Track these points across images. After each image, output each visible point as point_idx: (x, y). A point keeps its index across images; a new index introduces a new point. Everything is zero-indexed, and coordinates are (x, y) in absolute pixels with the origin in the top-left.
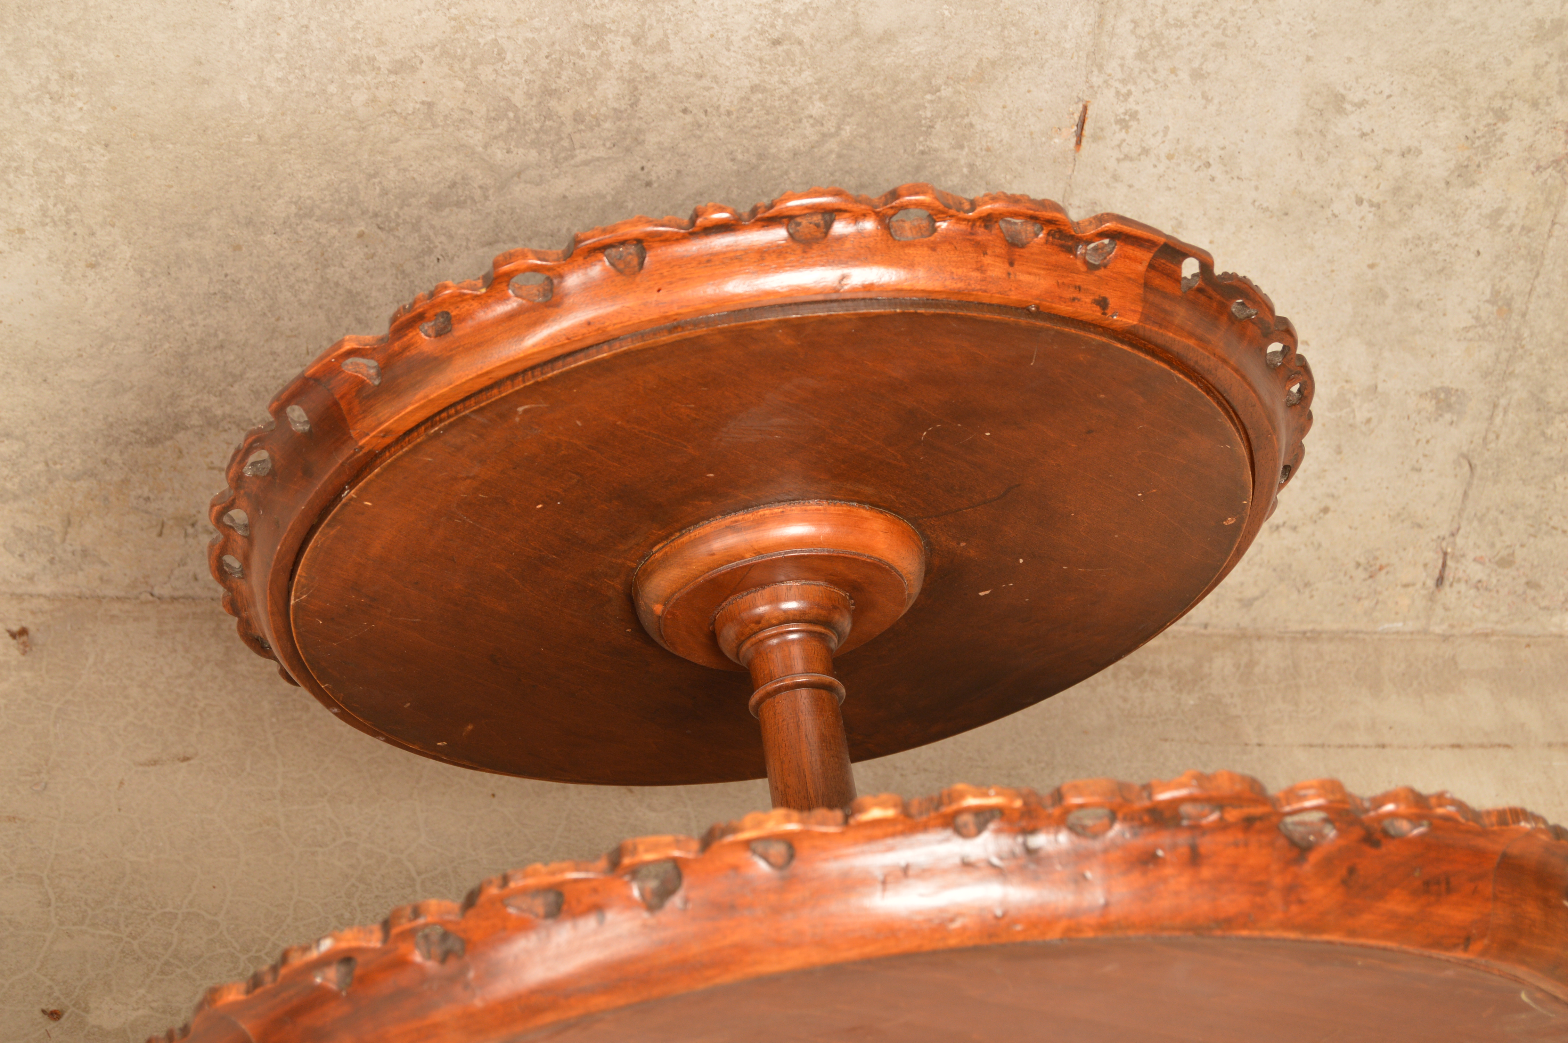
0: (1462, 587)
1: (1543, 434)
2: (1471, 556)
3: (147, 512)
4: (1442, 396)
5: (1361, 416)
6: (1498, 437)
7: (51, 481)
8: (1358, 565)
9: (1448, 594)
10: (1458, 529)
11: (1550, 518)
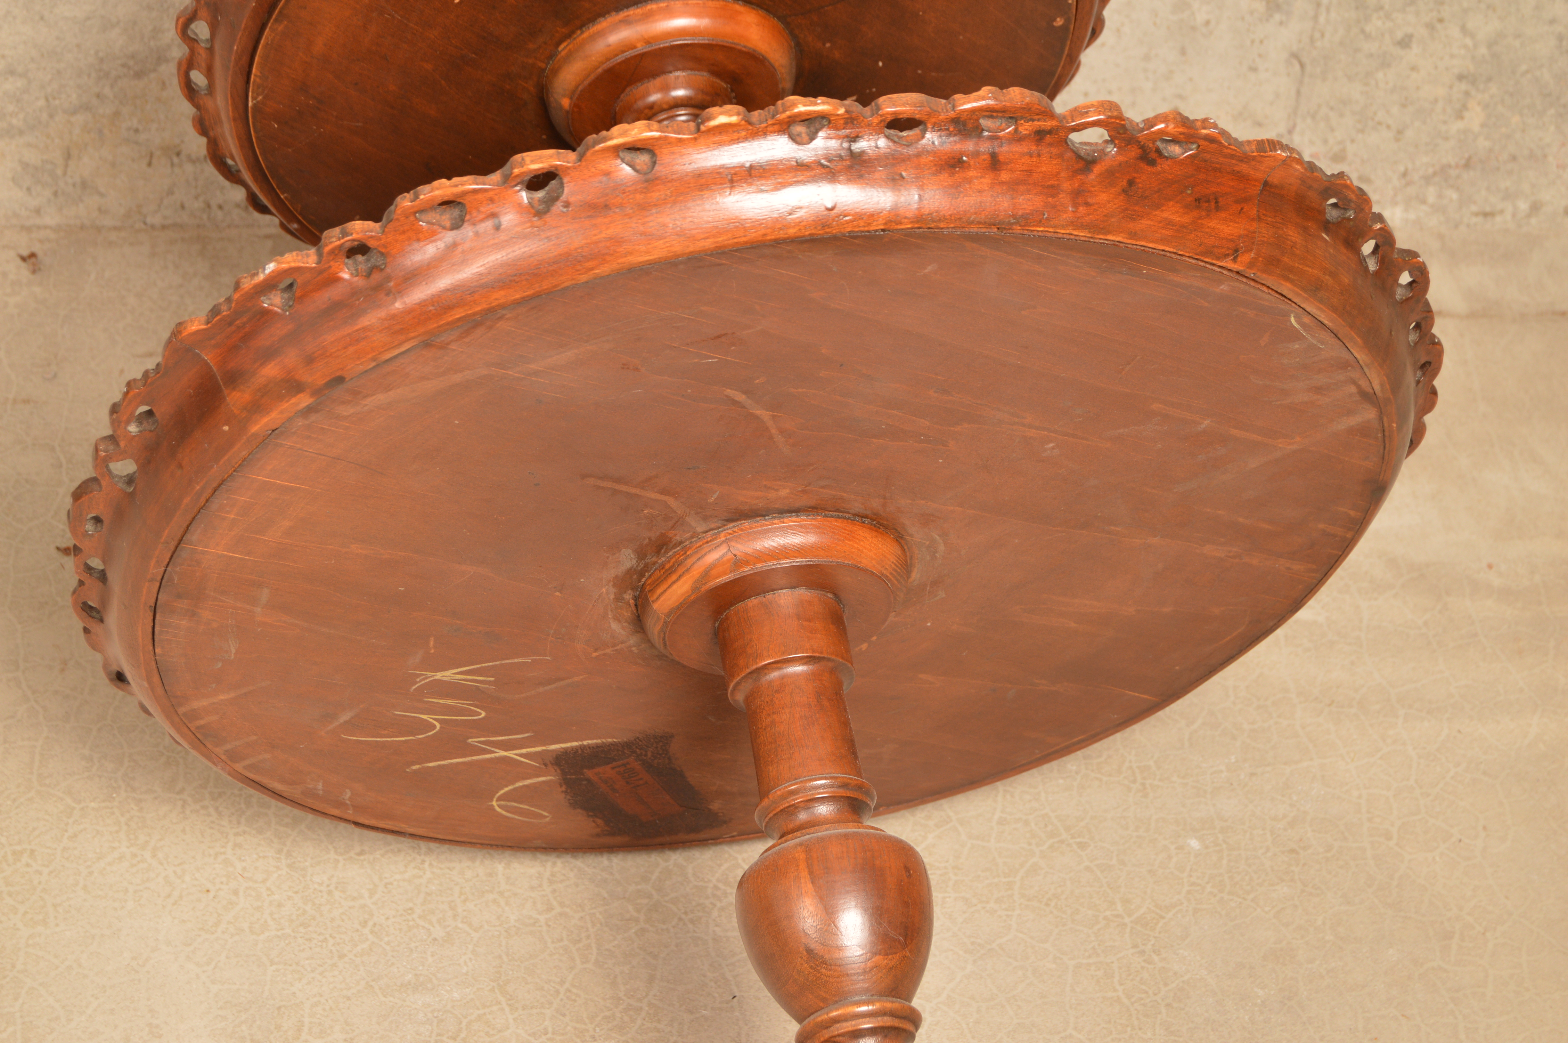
1: (1363, 31)
3: (136, 143)
5: (1200, 18)
6: (1323, 35)
7: (51, 116)
10: (1294, 126)
11: (1375, 113)
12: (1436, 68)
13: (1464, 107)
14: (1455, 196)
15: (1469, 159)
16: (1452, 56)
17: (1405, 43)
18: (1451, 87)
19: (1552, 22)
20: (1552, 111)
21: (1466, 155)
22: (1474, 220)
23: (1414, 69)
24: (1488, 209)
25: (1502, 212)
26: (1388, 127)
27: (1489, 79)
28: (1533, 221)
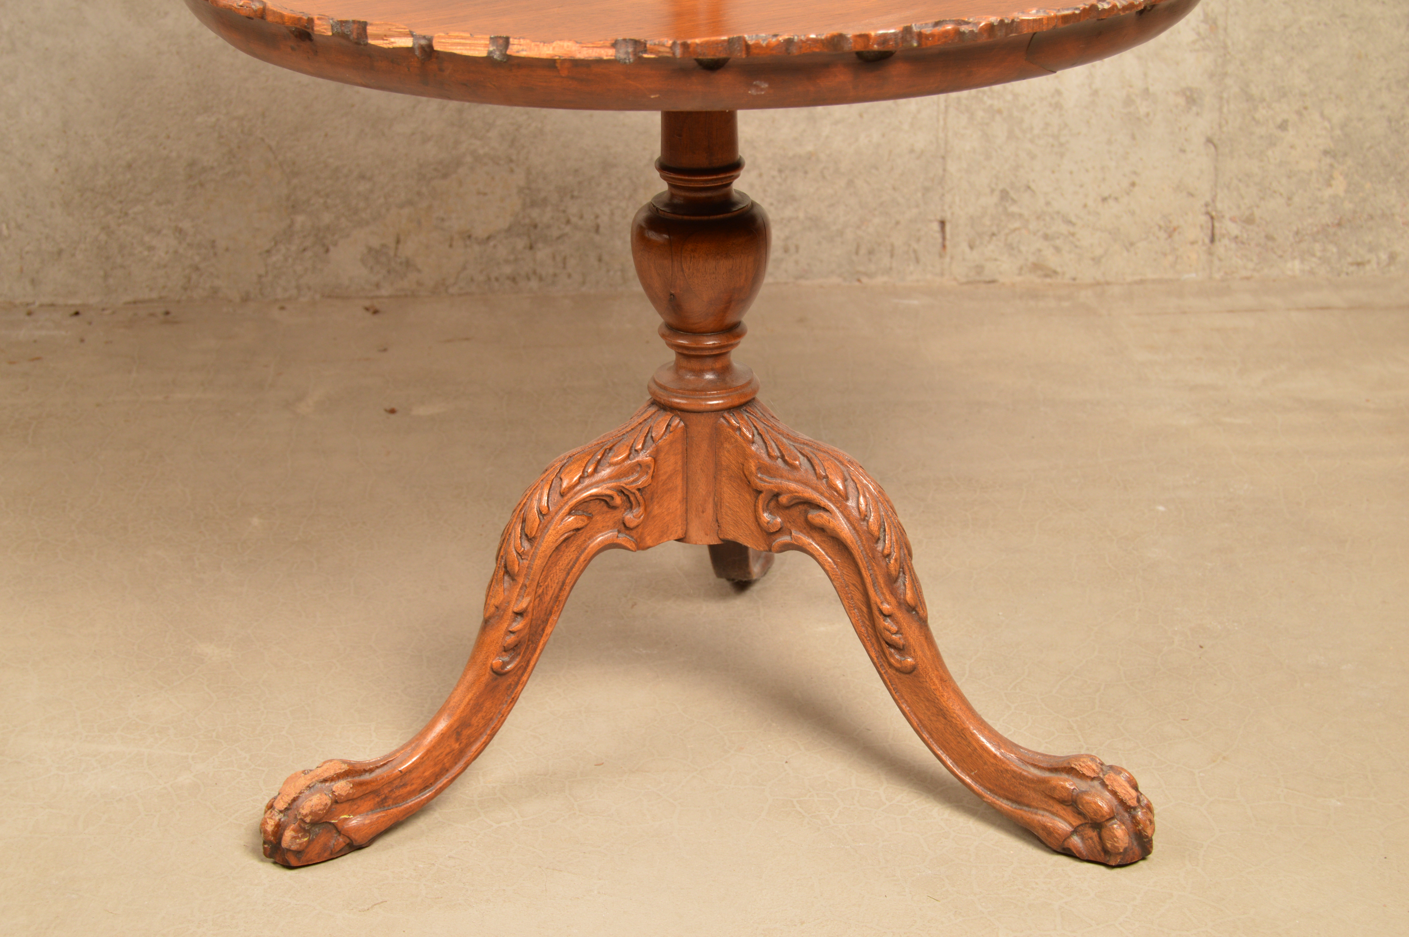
0: (1226, 241)
1: (1253, 119)
3: (442, 229)
4: (1188, 93)
5: (1143, 110)
6: (1227, 122)
8: (1160, 227)
9: (1220, 248)
10: (1215, 196)
11: (1270, 184)
12: (1307, 146)
13: (1331, 177)
14: (1335, 250)
15: (1341, 219)
16: (1317, 136)
17: (1283, 126)
18: (1320, 161)
19: (1382, 107)
20: (1392, 179)
21: (1338, 217)
22: (1351, 269)
23: (1292, 147)
24: (1359, 260)
25: (1369, 262)
26: (1281, 195)
27: (1345, 155)
28: (1392, 268)
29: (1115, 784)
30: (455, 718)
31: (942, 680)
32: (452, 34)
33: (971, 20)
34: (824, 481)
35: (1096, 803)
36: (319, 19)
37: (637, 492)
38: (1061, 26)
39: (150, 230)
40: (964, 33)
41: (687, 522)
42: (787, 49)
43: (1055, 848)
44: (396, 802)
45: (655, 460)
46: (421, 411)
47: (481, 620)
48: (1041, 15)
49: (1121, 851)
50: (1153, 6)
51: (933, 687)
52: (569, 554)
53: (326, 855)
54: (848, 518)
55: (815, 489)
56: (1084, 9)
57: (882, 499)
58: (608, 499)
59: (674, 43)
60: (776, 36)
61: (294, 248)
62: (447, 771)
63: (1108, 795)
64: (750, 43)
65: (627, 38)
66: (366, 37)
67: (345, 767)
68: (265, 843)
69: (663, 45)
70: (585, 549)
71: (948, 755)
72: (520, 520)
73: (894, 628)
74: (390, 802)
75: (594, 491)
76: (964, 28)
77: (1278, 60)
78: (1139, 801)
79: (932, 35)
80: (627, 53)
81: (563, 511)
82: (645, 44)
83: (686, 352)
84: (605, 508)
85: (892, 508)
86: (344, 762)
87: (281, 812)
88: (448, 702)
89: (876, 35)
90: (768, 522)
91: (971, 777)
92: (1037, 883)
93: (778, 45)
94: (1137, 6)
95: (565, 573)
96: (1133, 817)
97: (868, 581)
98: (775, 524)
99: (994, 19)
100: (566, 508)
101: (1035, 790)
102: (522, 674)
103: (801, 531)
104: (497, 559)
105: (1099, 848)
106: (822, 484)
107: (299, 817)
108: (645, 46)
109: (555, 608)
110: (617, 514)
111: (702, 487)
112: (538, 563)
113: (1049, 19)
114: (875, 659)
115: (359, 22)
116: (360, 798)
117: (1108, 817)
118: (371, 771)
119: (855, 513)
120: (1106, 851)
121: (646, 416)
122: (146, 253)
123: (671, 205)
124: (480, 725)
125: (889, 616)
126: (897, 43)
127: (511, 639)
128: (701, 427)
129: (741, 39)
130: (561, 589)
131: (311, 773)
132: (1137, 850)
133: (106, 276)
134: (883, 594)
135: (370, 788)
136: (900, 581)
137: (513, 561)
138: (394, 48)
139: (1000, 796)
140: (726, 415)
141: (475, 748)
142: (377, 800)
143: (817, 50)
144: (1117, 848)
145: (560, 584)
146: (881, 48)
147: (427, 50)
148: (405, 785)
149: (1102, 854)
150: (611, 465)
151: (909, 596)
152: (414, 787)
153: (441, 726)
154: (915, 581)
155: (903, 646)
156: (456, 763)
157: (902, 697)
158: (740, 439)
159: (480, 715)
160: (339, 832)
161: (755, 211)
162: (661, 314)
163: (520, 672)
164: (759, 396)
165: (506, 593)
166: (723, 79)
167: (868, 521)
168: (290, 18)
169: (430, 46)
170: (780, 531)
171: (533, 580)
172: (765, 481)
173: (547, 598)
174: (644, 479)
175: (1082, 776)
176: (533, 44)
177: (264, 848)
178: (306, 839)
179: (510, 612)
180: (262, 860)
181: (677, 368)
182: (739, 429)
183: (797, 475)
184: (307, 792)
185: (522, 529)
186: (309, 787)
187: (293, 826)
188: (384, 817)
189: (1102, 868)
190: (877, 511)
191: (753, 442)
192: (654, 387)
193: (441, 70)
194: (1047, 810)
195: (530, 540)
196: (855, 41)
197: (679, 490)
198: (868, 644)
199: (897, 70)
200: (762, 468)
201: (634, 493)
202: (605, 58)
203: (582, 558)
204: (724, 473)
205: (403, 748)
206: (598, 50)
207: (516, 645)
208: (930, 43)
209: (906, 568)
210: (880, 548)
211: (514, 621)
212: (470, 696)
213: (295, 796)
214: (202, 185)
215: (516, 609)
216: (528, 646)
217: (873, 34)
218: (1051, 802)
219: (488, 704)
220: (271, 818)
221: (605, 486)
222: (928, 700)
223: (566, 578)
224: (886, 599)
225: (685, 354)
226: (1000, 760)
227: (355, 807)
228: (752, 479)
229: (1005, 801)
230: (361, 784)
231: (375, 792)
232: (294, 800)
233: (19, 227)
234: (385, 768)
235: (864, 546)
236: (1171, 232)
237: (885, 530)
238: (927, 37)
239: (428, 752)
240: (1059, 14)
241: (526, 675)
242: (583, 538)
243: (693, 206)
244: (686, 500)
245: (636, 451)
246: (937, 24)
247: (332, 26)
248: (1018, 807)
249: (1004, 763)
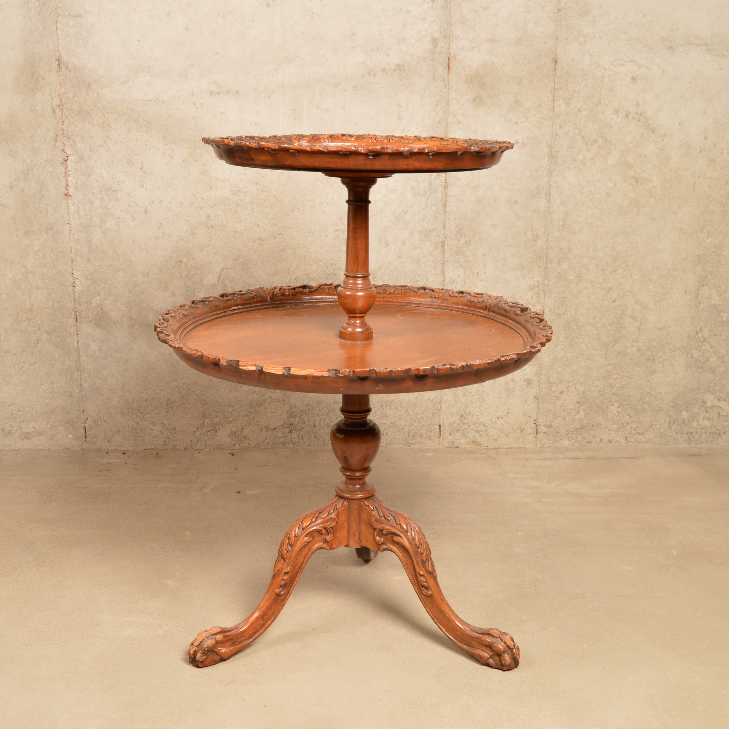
0: (541, 434)
1: (551, 390)
2: (542, 424)
3: (258, 425)
4: (528, 381)
5: (512, 386)
6: (542, 391)
7: (239, 418)
8: (518, 428)
9: (539, 436)
10: (538, 417)
11: (557, 413)
12: (570, 400)
13: (579, 411)
14: (580, 437)
15: (582, 426)
16: (574, 397)
17: (562, 393)
18: (575, 405)
19: (597, 386)
22: (587, 444)
23: (565, 400)
24: (589, 441)
25: (593, 441)
26: (561, 417)
27: (584, 403)
28: (601, 444)
29: (505, 639)
30: (262, 611)
31: (442, 600)
32: (270, 366)
33: (456, 364)
34: (399, 525)
35: (498, 647)
36: (222, 359)
37: (331, 529)
38: (488, 366)
39: (152, 423)
40: (453, 368)
41: (349, 540)
42: (390, 374)
43: (483, 663)
44: (239, 643)
45: (337, 517)
46: (249, 492)
47: (272, 575)
48: (481, 362)
49: (508, 665)
50: (519, 359)
51: (439, 602)
52: (305, 551)
53: (212, 663)
54: (408, 539)
55: (396, 528)
56: (496, 360)
57: (420, 532)
58: (320, 531)
59: (350, 371)
60: (386, 369)
61: (204, 431)
62: (258, 631)
63: (503, 644)
64: (377, 371)
65: (333, 368)
66: (239, 366)
67: (220, 630)
68: (190, 658)
69: (346, 372)
70: (311, 549)
71: (444, 628)
72: (287, 538)
73: (424, 580)
74: (237, 643)
75: (315, 528)
76: (453, 367)
77: (560, 369)
78: (514, 646)
79: (442, 369)
80: (333, 374)
81: (303, 535)
82: (339, 371)
83: (349, 477)
84: (319, 534)
85: (424, 536)
86: (220, 628)
87: (196, 646)
88: (259, 605)
89: (422, 369)
90: (379, 540)
91: (452, 636)
92: (477, 677)
93: (387, 372)
94: (514, 359)
95: (303, 558)
96: (512, 652)
97: (415, 563)
98: (381, 541)
99: (464, 364)
100: (305, 534)
101: (476, 641)
102: (287, 595)
103: (391, 544)
104: (279, 552)
105: (499, 663)
106: (398, 526)
107: (203, 649)
108: (339, 372)
109: (300, 571)
110: (323, 537)
111: (354, 527)
112: (294, 554)
113: (483, 364)
114: (417, 592)
115: (236, 360)
116: (226, 641)
117: (503, 652)
118: (230, 631)
119: (410, 537)
120: (502, 665)
121: (334, 500)
122: (150, 432)
123: (345, 424)
124: (271, 614)
125: (423, 576)
126: (430, 372)
127: (283, 582)
128: (355, 505)
129: (374, 370)
130: (302, 564)
131: (208, 632)
132: (513, 664)
133: (135, 440)
134: (420, 567)
135: (229, 638)
136: (427, 563)
137: (285, 554)
138: (249, 370)
139: (463, 643)
140: (364, 501)
141: (268, 623)
142: (232, 642)
143: (401, 374)
144: (506, 664)
145: (302, 562)
146: (424, 374)
147: (261, 371)
148: (242, 637)
149: (501, 666)
150: (321, 518)
151: (430, 568)
152: (246, 637)
153: (256, 615)
154: (432, 563)
155: (428, 587)
156: (261, 629)
157: (427, 606)
158: (369, 509)
159: (271, 611)
160: (217, 654)
161: (376, 426)
162: (341, 463)
163: (286, 595)
164: (375, 494)
165: (282, 565)
166: (367, 384)
167: (415, 541)
168: (212, 358)
169: (262, 370)
170: (383, 544)
171: (292, 561)
172: (378, 525)
173: (297, 567)
174: (333, 524)
175: (494, 637)
176: (299, 370)
177: (189, 660)
178: (205, 657)
179: (283, 573)
180: (188, 664)
181: (346, 483)
182: (368, 506)
183: (390, 523)
184: (206, 639)
185: (288, 542)
186: (207, 637)
187: (200, 652)
188: (234, 649)
189: (501, 671)
190: (419, 537)
191: (373, 511)
192: (338, 490)
193: (265, 378)
194: (480, 649)
195: (291, 546)
196: (414, 371)
197: (346, 528)
198: (415, 586)
199: (429, 381)
200: (376, 520)
201: (329, 529)
202: (325, 375)
203: (310, 553)
204: (363, 522)
205: (242, 623)
206: (322, 373)
207: (285, 585)
208: (441, 372)
209: (429, 558)
210: (419, 551)
211: (284, 576)
212: (267, 603)
213: (201, 640)
214: (172, 408)
215: (285, 571)
216: (289, 585)
217: (421, 368)
218: (482, 646)
219: (274, 607)
220: (192, 649)
221: (319, 526)
222: (437, 607)
223: (304, 560)
224: (421, 569)
225: (349, 478)
226: (463, 630)
227: (224, 645)
228: (373, 524)
229: (465, 645)
230: (226, 636)
231: (231, 639)
232: (201, 642)
233: (105, 421)
234: (235, 630)
235: (414, 550)
236: (522, 430)
237: (421, 544)
238: (440, 370)
239: (251, 624)
240: (487, 362)
241: (288, 596)
242: (310, 545)
243: (353, 425)
244: (348, 531)
245: (331, 513)
246: (443, 365)
247: (227, 362)
248: (470, 648)
249: (464, 631)
